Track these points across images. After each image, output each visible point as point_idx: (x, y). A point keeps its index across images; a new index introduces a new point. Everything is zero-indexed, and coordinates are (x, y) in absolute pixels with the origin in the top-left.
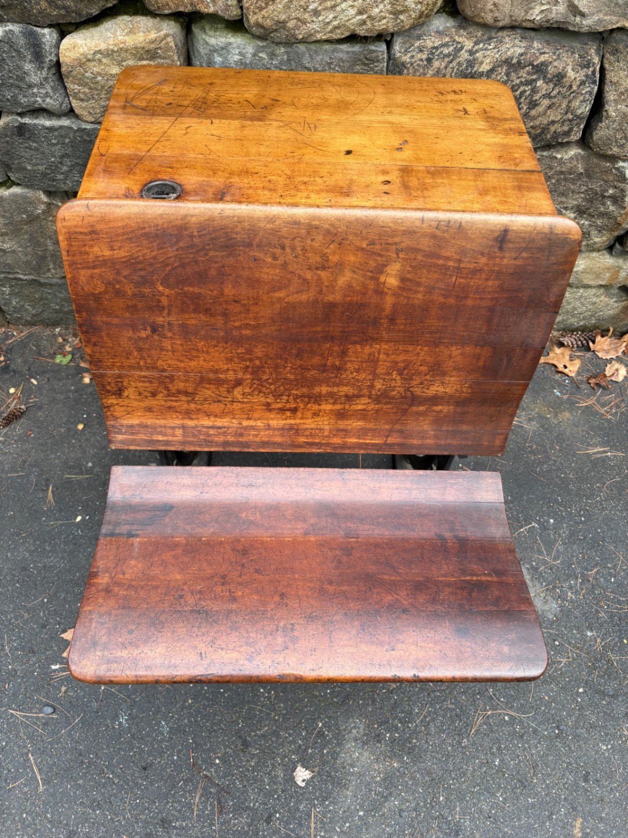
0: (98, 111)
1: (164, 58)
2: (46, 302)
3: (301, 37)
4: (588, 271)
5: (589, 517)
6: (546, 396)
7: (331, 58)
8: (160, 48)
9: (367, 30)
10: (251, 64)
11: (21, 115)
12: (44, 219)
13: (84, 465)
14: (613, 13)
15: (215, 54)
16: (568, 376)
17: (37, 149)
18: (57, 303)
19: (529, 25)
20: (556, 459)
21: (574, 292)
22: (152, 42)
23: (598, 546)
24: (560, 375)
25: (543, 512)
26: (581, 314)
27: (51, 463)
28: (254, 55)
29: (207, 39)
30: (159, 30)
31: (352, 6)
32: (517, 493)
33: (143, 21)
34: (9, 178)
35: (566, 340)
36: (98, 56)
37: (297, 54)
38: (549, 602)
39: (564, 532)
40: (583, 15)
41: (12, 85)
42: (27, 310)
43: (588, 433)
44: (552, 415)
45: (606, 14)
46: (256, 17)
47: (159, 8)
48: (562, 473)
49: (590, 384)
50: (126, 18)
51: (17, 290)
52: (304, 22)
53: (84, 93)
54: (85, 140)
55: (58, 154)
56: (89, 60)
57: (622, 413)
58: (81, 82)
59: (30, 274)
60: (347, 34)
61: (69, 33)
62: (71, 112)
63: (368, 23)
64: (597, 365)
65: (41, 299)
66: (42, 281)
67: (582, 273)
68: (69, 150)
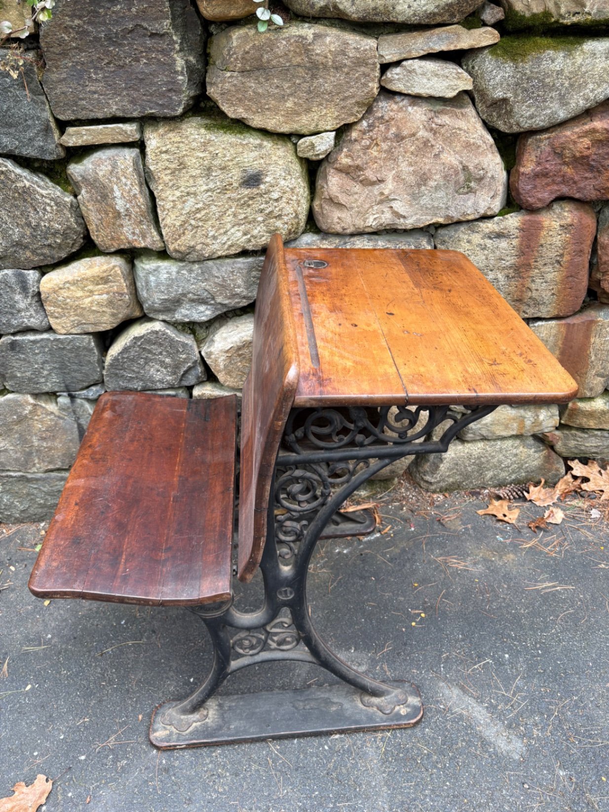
0: (69, 325)
1: (114, 282)
2: (32, 497)
3: (207, 255)
4: (496, 422)
5: (546, 651)
6: (489, 542)
7: (232, 268)
8: (110, 275)
9: (253, 246)
10: (176, 279)
11: (14, 334)
12: (31, 419)
13: (43, 637)
14: (427, 214)
15: (150, 276)
16: (508, 523)
17: (24, 360)
18: (41, 498)
19: (370, 230)
20: (505, 597)
21: (493, 445)
22: (105, 272)
23: (561, 678)
24: (501, 523)
25: (496, 647)
26: (508, 467)
27: (13, 638)
28: (178, 272)
29: (144, 266)
30: (109, 263)
31: (238, 230)
32: (468, 631)
33: (98, 260)
34: (5, 386)
35: (501, 493)
36: (67, 285)
37: (208, 268)
38: (514, 741)
39: (522, 667)
40: (404, 217)
41: (7, 313)
42: (16, 506)
43: (534, 571)
44: (497, 558)
45: (422, 215)
46: (173, 246)
47: (107, 248)
48: (512, 610)
49: (530, 528)
50: (88, 259)
51: (8, 488)
52: (207, 245)
53: (58, 312)
54: (60, 348)
55: (40, 361)
56: (61, 289)
57: (566, 551)
58: (56, 305)
59: (20, 471)
60: (240, 250)
61: (48, 272)
62: (50, 329)
63: (252, 240)
64: (536, 512)
65: (28, 494)
66: (29, 476)
67: (491, 425)
68: (48, 357)
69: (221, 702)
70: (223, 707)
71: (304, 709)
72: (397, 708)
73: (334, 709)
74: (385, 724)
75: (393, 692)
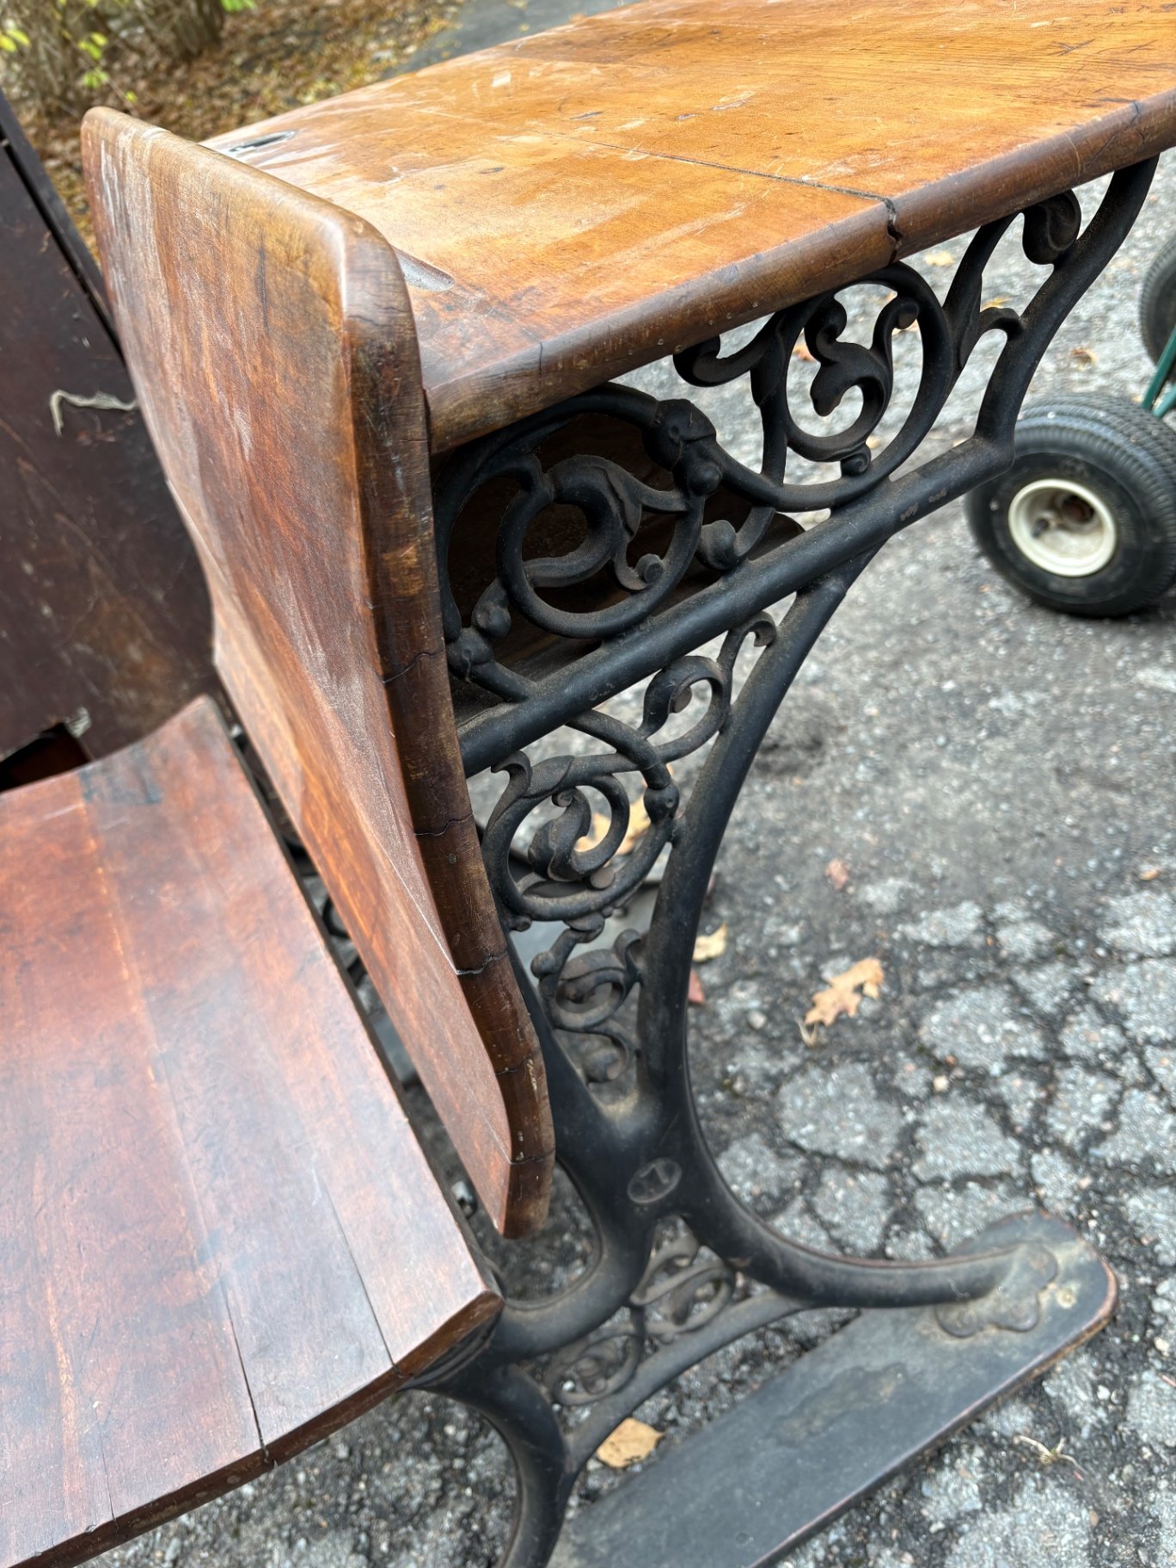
69: (579, 1540)
70: (593, 1550)
71: (811, 1434)
72: (1045, 1299)
73: (887, 1390)
74: (1040, 1357)
75: (1010, 1262)
